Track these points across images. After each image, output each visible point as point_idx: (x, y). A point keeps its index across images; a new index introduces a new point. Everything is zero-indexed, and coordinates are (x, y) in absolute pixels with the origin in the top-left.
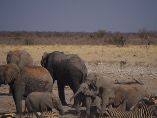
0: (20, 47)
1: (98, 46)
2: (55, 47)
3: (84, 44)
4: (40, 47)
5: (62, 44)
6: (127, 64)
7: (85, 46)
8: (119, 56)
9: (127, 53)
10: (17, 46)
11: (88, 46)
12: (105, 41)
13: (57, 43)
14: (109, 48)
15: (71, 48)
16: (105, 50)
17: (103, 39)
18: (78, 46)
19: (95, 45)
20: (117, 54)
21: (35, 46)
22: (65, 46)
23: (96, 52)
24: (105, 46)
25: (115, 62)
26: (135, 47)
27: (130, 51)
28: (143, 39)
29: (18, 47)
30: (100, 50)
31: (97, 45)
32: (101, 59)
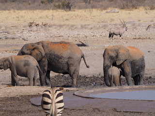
1: (48, 11)
2: (11, 12)
3: (36, 9)
5: (18, 10)
6: (74, 27)
7: (38, 10)
8: (67, 20)
9: (74, 17)
11: (40, 11)
13: (13, 8)
14: (58, 13)
15: (25, 13)
16: (54, 14)
18: (31, 11)
19: (46, 10)
20: (65, 18)
22: (19, 11)
23: (47, 16)
24: (55, 11)
25: (64, 25)
26: (80, 11)
27: (76, 15)
28: (87, 4)
30: (51, 15)
31: (48, 9)
32: (52, 22)
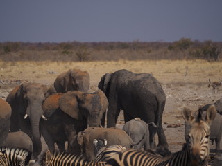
0: (71, 64)
4: (98, 63)
10: (66, 62)
12: (190, 54)
17: (187, 52)
21: (91, 63)
29: (68, 64)
